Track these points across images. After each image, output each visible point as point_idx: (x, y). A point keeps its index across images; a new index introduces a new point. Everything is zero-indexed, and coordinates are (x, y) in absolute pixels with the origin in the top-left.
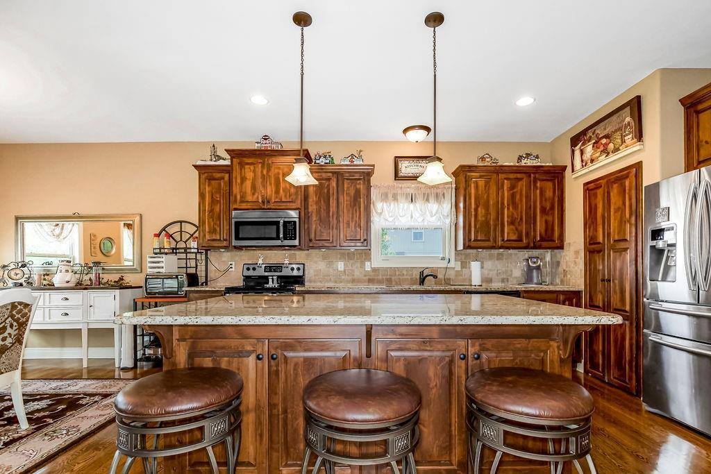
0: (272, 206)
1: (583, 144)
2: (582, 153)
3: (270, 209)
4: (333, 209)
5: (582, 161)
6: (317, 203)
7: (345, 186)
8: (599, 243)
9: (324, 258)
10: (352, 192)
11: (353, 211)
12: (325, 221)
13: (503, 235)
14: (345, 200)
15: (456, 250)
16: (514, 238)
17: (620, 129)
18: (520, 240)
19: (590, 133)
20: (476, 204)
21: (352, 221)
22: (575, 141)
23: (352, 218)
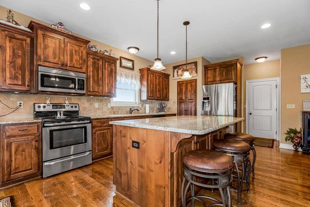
0: (68, 68)
1: (178, 70)
2: (177, 72)
3: (67, 70)
4: (100, 76)
5: (177, 75)
6: (93, 71)
7: (106, 66)
8: (183, 100)
9: (88, 101)
10: (109, 69)
11: (110, 79)
12: (97, 82)
13: (157, 96)
14: (106, 72)
15: (140, 99)
16: (159, 96)
17: (191, 69)
18: (160, 97)
19: (181, 67)
20: (150, 83)
21: (109, 84)
22: (175, 68)
23: (109, 82)
